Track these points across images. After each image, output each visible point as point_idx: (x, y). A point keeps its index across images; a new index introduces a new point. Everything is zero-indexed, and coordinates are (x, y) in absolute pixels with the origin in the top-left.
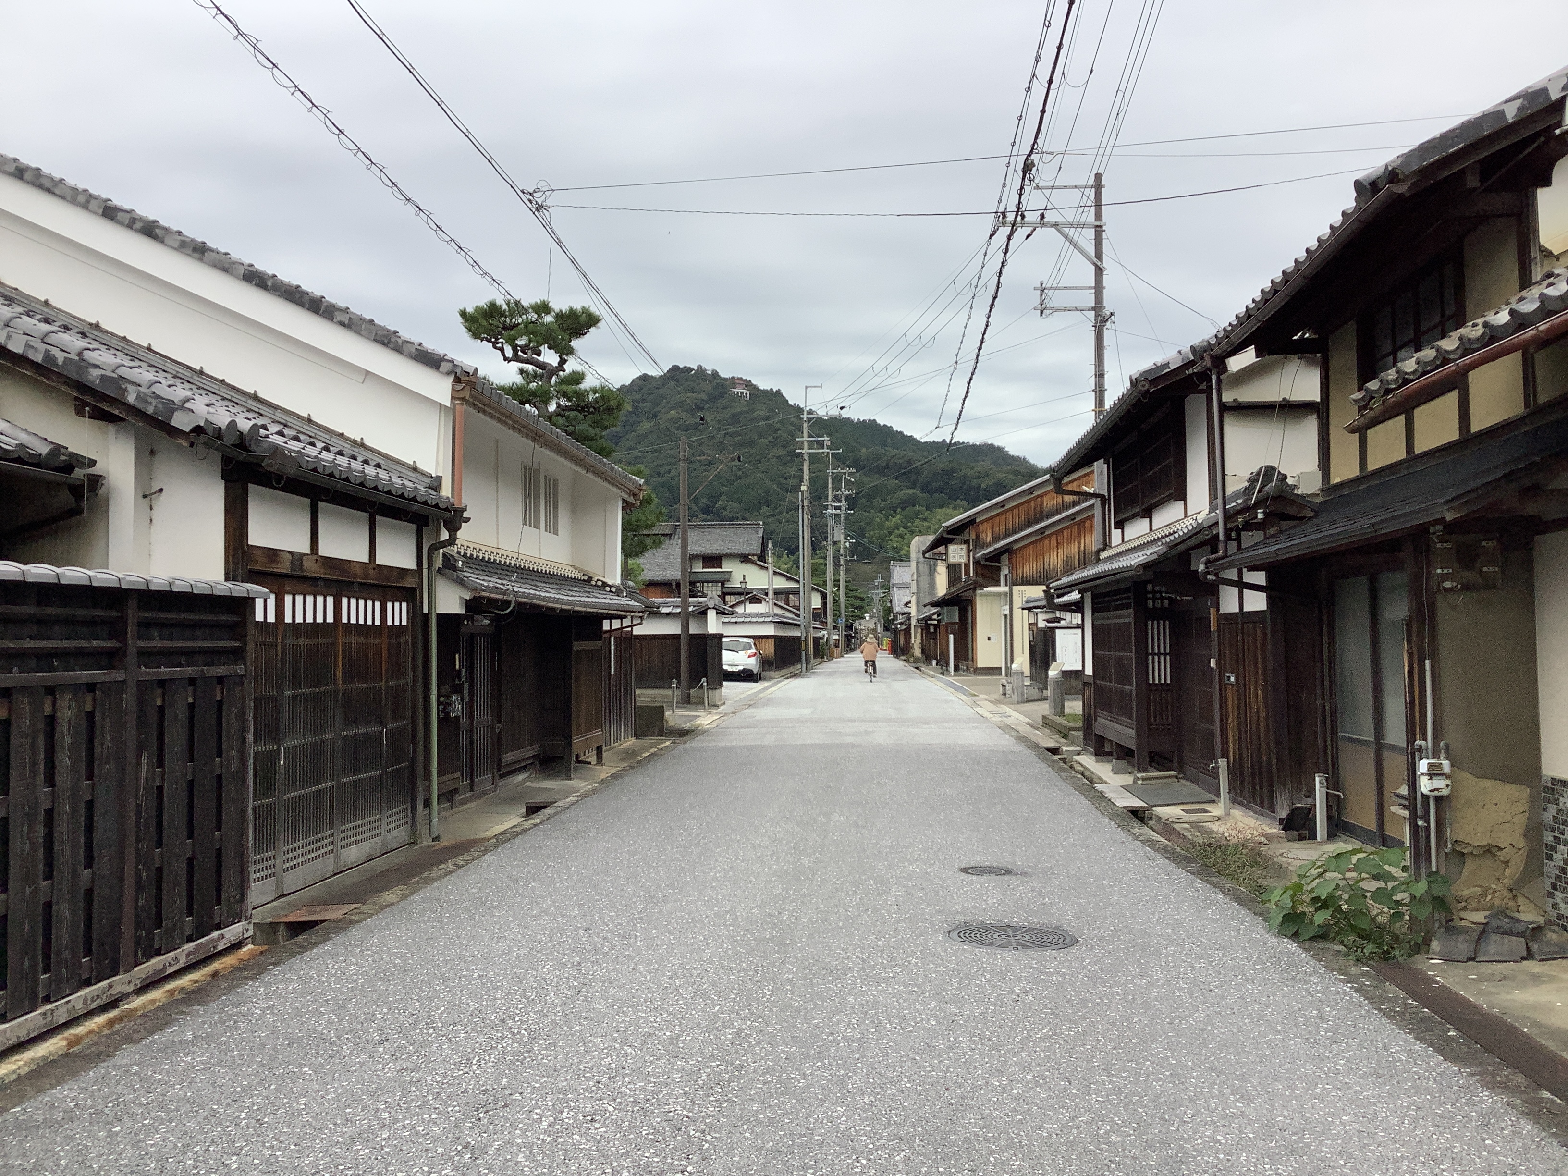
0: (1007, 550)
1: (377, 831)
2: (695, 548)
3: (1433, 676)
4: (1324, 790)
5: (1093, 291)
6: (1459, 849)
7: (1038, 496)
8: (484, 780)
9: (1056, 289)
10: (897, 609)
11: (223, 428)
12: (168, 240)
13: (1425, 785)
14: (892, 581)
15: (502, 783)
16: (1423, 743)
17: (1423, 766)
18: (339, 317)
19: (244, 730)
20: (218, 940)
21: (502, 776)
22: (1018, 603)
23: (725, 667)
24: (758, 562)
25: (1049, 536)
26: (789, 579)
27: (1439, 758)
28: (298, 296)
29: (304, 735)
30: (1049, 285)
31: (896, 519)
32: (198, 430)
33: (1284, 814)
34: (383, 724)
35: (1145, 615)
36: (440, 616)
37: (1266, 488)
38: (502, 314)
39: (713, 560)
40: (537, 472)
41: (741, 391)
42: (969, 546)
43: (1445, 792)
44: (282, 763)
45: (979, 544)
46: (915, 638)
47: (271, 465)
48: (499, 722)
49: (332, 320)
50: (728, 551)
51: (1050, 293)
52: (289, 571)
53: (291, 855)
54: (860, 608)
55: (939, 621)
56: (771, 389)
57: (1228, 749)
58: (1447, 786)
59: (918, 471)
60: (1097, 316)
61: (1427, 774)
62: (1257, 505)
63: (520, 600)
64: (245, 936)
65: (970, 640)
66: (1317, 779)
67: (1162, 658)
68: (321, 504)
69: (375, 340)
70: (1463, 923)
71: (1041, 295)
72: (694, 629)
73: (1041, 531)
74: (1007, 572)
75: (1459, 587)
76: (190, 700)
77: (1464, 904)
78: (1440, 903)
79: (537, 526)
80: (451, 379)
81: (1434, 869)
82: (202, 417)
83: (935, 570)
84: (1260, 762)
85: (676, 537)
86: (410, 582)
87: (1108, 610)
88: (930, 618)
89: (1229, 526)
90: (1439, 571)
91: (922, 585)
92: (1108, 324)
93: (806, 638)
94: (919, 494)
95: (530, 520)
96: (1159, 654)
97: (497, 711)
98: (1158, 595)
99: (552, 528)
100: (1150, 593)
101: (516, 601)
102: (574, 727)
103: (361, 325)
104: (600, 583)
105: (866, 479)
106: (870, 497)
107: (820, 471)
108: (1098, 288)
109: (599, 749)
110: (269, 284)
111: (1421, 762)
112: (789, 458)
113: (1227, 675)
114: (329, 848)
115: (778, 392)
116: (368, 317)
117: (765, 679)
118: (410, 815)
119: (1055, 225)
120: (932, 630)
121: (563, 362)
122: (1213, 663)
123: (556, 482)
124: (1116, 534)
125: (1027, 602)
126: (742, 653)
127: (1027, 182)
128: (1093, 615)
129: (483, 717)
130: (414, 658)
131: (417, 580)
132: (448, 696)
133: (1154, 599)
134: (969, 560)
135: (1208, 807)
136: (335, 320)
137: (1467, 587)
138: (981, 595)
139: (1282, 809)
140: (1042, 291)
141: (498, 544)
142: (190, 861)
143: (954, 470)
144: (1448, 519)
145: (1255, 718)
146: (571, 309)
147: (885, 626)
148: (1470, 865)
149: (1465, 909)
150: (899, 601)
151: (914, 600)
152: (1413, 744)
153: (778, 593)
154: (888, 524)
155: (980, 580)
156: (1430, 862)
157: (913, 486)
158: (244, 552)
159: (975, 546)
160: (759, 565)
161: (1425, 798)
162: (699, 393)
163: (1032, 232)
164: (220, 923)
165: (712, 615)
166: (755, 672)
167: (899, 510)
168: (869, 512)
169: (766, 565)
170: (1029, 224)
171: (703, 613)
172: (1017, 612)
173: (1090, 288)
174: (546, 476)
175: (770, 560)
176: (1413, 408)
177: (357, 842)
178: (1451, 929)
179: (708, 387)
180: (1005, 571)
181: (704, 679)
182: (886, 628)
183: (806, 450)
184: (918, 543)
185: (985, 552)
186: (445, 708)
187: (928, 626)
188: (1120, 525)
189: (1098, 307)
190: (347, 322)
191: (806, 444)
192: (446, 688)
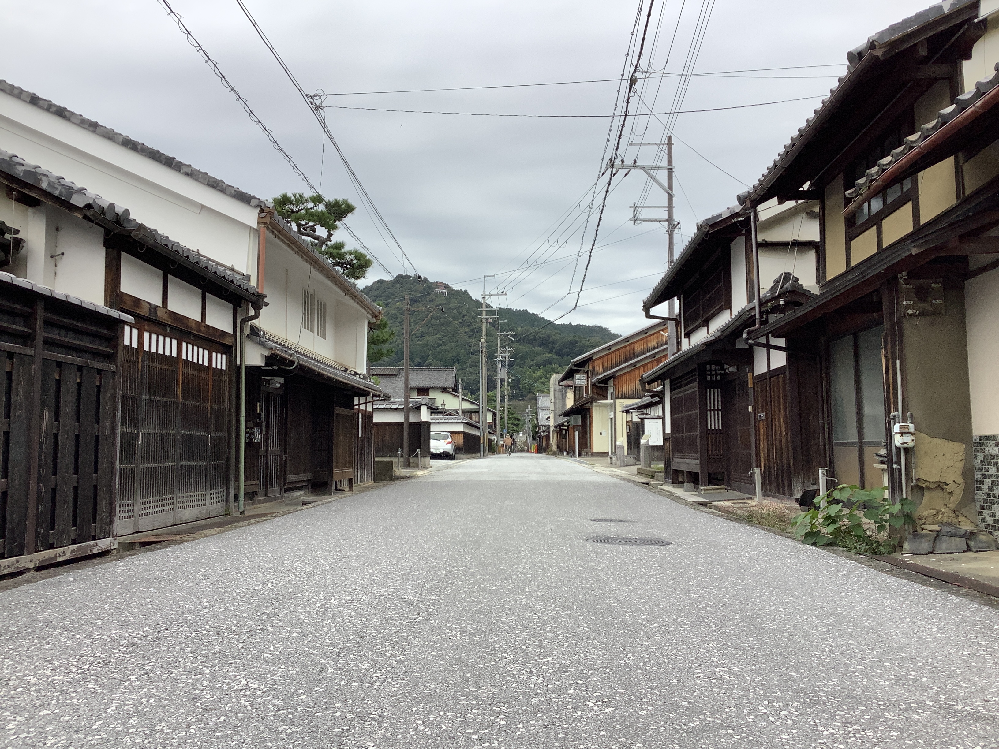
0: (613, 377)
1: (203, 502)
2: (412, 384)
3: (902, 371)
4: (825, 478)
5: (667, 209)
6: (920, 484)
7: (632, 343)
8: (275, 490)
9: (642, 207)
10: (541, 423)
11: (106, 207)
12: (72, 119)
13: (898, 440)
14: (538, 406)
15: (286, 495)
16: (896, 413)
17: (896, 428)
18: (184, 169)
19: (115, 409)
20: (94, 546)
21: (286, 490)
22: (619, 409)
23: (432, 450)
24: (453, 393)
25: (639, 368)
26: (472, 403)
27: (907, 422)
28: (158, 155)
29: (155, 428)
30: (638, 205)
31: (540, 373)
32: (89, 206)
33: (799, 496)
34: (208, 431)
35: (705, 385)
36: (249, 368)
37: (785, 286)
38: (291, 203)
39: (423, 391)
40: (312, 296)
41: (441, 290)
42: (588, 375)
43: (911, 444)
44: (140, 443)
45: (594, 373)
46: (553, 439)
47: (137, 235)
48: (285, 453)
49: (180, 171)
50: (433, 385)
51: (640, 210)
52: (147, 315)
53: (144, 506)
54: (517, 425)
55: (568, 426)
56: (461, 290)
57: (760, 461)
58: (913, 440)
59: (554, 343)
60: (669, 225)
61: (899, 433)
62: (780, 296)
63: (301, 362)
64: (112, 548)
65: (588, 433)
66: (820, 471)
67: (716, 412)
68: (170, 276)
69: (208, 185)
70: (924, 531)
71: (634, 211)
72: (412, 419)
73: (634, 364)
74: (612, 391)
75: (918, 312)
76: (79, 381)
77: (924, 521)
78: (909, 518)
79: (313, 330)
80: (258, 210)
81: (904, 497)
82: (91, 198)
83: (566, 396)
84: (783, 466)
85: (400, 376)
86: (228, 341)
87: (681, 387)
88: (562, 425)
89: (762, 309)
90: (905, 303)
91: (557, 405)
92: (676, 230)
93: (484, 437)
94: (555, 357)
95: (308, 325)
96: (714, 410)
97: (284, 443)
98: (713, 373)
99: (322, 334)
100: (708, 371)
101: (298, 363)
102: (334, 463)
103: (199, 175)
104: (353, 373)
105: (521, 347)
106: (523, 359)
107: (491, 342)
108: (670, 207)
109: (350, 480)
110: (139, 147)
111: (895, 426)
112: (472, 333)
113: (760, 414)
114: (170, 507)
115: (466, 291)
116: (203, 170)
117: (457, 459)
118: (225, 496)
119: (643, 168)
120: (564, 432)
121: (330, 235)
122: (750, 409)
123: (325, 305)
124: (685, 342)
125: (625, 407)
126: (442, 441)
127: (632, 94)
128: (671, 393)
129: (274, 448)
130: (230, 392)
131: (233, 340)
132: (251, 428)
133: (711, 375)
134: (588, 384)
135: (748, 501)
136: (182, 171)
137: (923, 314)
138: (596, 406)
139: (797, 493)
140: (635, 208)
141: (286, 337)
142: (76, 489)
143: (577, 342)
144: (914, 253)
145: (778, 436)
146: (336, 200)
147: (533, 437)
148: (927, 495)
149: (924, 524)
150: (543, 418)
151: (552, 416)
152: (889, 416)
153: (465, 412)
154: (535, 375)
155: (596, 396)
156: (902, 492)
157: (551, 351)
158: (117, 294)
159: (592, 375)
160: (453, 394)
161: (898, 449)
162: (415, 292)
163: (628, 172)
164: (95, 536)
165: (424, 409)
166: (451, 454)
167: (542, 366)
168: (523, 368)
169: (457, 394)
170: (627, 166)
171: (418, 408)
172: (619, 414)
173: (664, 207)
174: (318, 301)
175: (460, 390)
176: (882, 220)
177: (189, 507)
178: (915, 534)
179: (420, 287)
180: (611, 390)
181: (418, 450)
182: (534, 439)
183: (484, 316)
184: (555, 378)
185: (599, 377)
186: (249, 436)
187: (561, 430)
188: (688, 335)
189: (670, 220)
190: (189, 173)
191: (484, 313)
192: (250, 424)
